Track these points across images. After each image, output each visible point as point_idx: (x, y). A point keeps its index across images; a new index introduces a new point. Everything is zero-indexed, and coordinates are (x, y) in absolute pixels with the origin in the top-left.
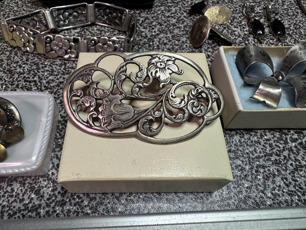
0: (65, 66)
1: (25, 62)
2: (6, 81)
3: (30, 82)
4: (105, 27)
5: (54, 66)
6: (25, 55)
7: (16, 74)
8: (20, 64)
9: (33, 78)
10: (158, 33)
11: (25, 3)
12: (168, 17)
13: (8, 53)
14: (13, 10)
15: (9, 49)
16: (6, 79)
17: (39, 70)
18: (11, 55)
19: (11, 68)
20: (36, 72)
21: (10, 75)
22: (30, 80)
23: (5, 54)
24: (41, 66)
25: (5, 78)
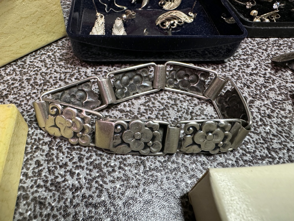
0: (145, 167)
1: (78, 164)
2: (52, 208)
3: (95, 206)
4: (177, 93)
5: (126, 168)
6: (74, 149)
7: (68, 190)
8: (71, 169)
9: (99, 196)
10: (250, 99)
11: (55, 61)
12: (251, 74)
13: (46, 148)
14: (41, 71)
15: (47, 139)
16: (53, 204)
17: (105, 179)
18: (52, 152)
19: (57, 177)
20: (101, 183)
21: (58, 194)
22: (94, 202)
23: (41, 149)
24: (105, 170)
25: (51, 201)
